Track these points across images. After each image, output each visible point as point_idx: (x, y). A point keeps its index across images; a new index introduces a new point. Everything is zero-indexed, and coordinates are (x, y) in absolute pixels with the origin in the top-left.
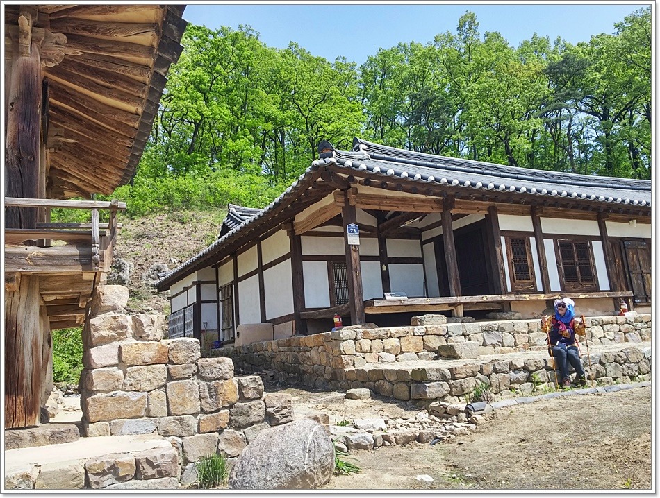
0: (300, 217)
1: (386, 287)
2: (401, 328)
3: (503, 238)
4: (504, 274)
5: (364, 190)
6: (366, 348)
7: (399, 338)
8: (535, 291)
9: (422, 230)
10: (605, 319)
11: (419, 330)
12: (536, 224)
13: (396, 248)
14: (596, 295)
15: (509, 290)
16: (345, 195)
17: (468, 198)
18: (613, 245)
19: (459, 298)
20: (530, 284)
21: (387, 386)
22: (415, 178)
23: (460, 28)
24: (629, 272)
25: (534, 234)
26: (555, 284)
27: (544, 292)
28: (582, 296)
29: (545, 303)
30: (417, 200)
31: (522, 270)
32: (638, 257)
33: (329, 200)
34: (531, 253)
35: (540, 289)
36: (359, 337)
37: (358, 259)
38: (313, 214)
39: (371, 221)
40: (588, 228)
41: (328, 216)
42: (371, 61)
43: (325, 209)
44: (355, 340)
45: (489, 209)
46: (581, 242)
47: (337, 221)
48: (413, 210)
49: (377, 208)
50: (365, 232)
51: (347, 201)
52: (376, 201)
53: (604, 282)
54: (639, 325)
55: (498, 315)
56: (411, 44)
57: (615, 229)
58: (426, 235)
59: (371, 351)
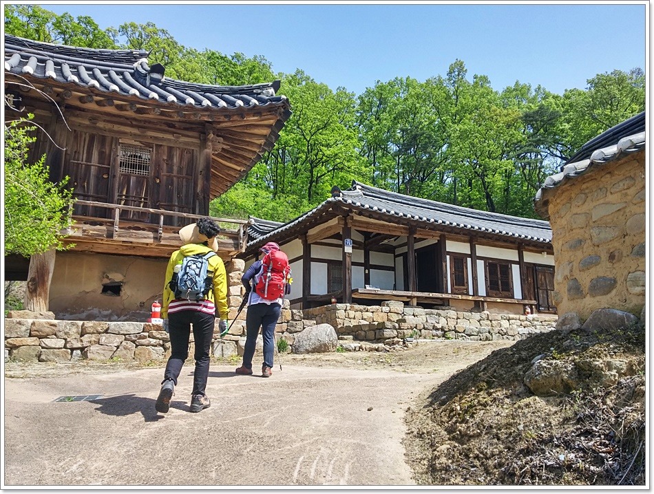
0: (312, 232)
1: (367, 281)
2: (374, 307)
3: (448, 257)
4: (447, 281)
5: (357, 218)
6: (352, 316)
7: (372, 312)
8: (467, 294)
9: (395, 247)
10: (511, 316)
11: (385, 309)
12: (473, 249)
13: (376, 258)
14: (509, 301)
15: (450, 292)
16: (345, 220)
17: (424, 228)
18: (528, 268)
19: (414, 293)
20: (464, 289)
21: (363, 333)
22: (391, 213)
23: (450, 73)
24: (538, 288)
25: (470, 256)
26: (482, 291)
27: (473, 296)
28: (499, 300)
29: (473, 303)
30: (392, 226)
31: (460, 280)
32: (545, 278)
33: (334, 222)
34: (467, 268)
35: (471, 293)
36: (348, 308)
37: (350, 264)
38: (322, 230)
39: (360, 238)
40: (511, 255)
41: (332, 232)
42: (369, 93)
43: (331, 227)
44: (345, 310)
45: (440, 237)
46: (504, 264)
47: (337, 236)
48: (388, 233)
49: (365, 230)
50: (356, 245)
51: (346, 224)
52: (365, 226)
53: (518, 294)
54: (536, 323)
55: (440, 307)
56: (407, 79)
57: (530, 258)
58: (398, 251)
59: (354, 318)
